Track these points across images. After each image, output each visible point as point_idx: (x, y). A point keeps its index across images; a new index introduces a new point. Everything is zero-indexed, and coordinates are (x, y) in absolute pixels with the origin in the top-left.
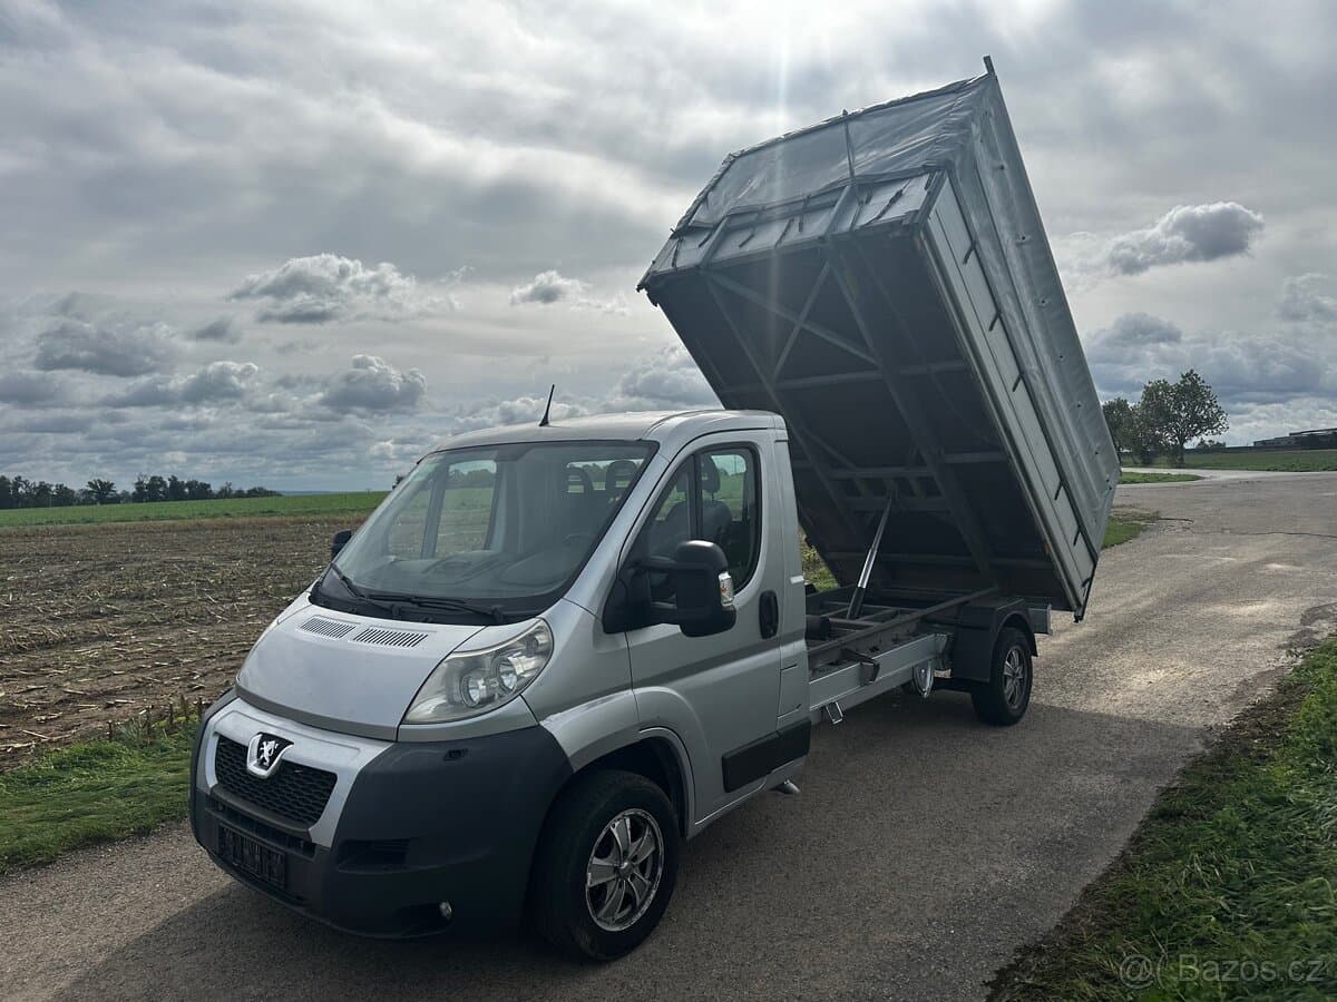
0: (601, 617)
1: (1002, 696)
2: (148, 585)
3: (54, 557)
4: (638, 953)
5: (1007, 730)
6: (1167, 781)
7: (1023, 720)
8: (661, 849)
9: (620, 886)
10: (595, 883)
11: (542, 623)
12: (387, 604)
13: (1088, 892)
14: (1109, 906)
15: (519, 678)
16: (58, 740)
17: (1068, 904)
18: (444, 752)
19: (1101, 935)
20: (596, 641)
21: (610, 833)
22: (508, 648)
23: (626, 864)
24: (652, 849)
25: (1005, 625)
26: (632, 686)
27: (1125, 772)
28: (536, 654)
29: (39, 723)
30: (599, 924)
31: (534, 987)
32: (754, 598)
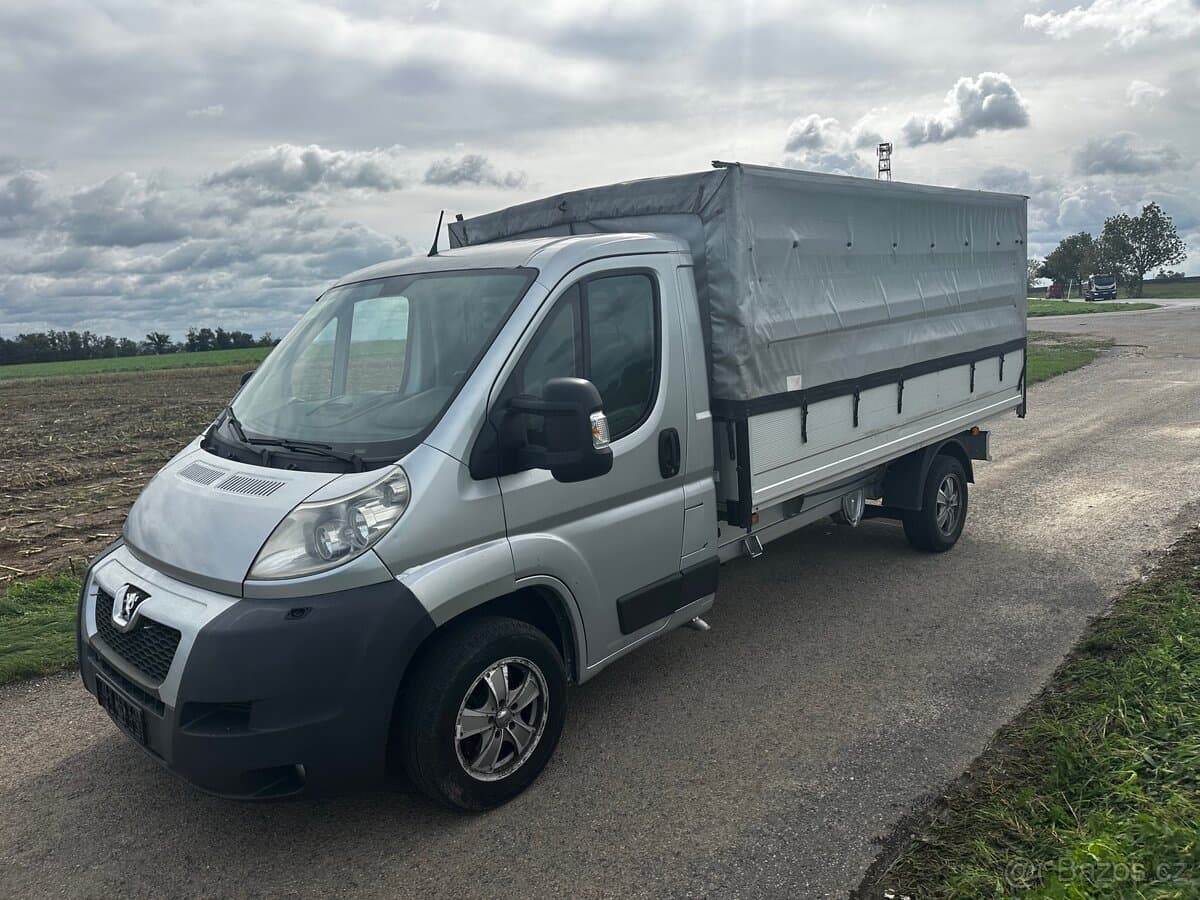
0: (467, 462)
1: (934, 523)
2: (172, 425)
3: (100, 402)
4: (519, 801)
5: (939, 557)
6: (1099, 611)
7: (957, 546)
8: (546, 695)
9: (498, 735)
10: (467, 735)
11: (398, 470)
12: (258, 448)
13: (1002, 734)
14: (1023, 751)
15: (371, 530)
16: (33, 574)
17: (979, 747)
18: (286, 609)
19: (1011, 787)
20: (462, 487)
21: (483, 683)
22: (362, 498)
23: (503, 713)
24: (536, 695)
25: (939, 453)
26: (507, 534)
27: (1054, 601)
28: (393, 503)
29: (24, 556)
30: (472, 775)
31: (404, 838)
32: (653, 435)
